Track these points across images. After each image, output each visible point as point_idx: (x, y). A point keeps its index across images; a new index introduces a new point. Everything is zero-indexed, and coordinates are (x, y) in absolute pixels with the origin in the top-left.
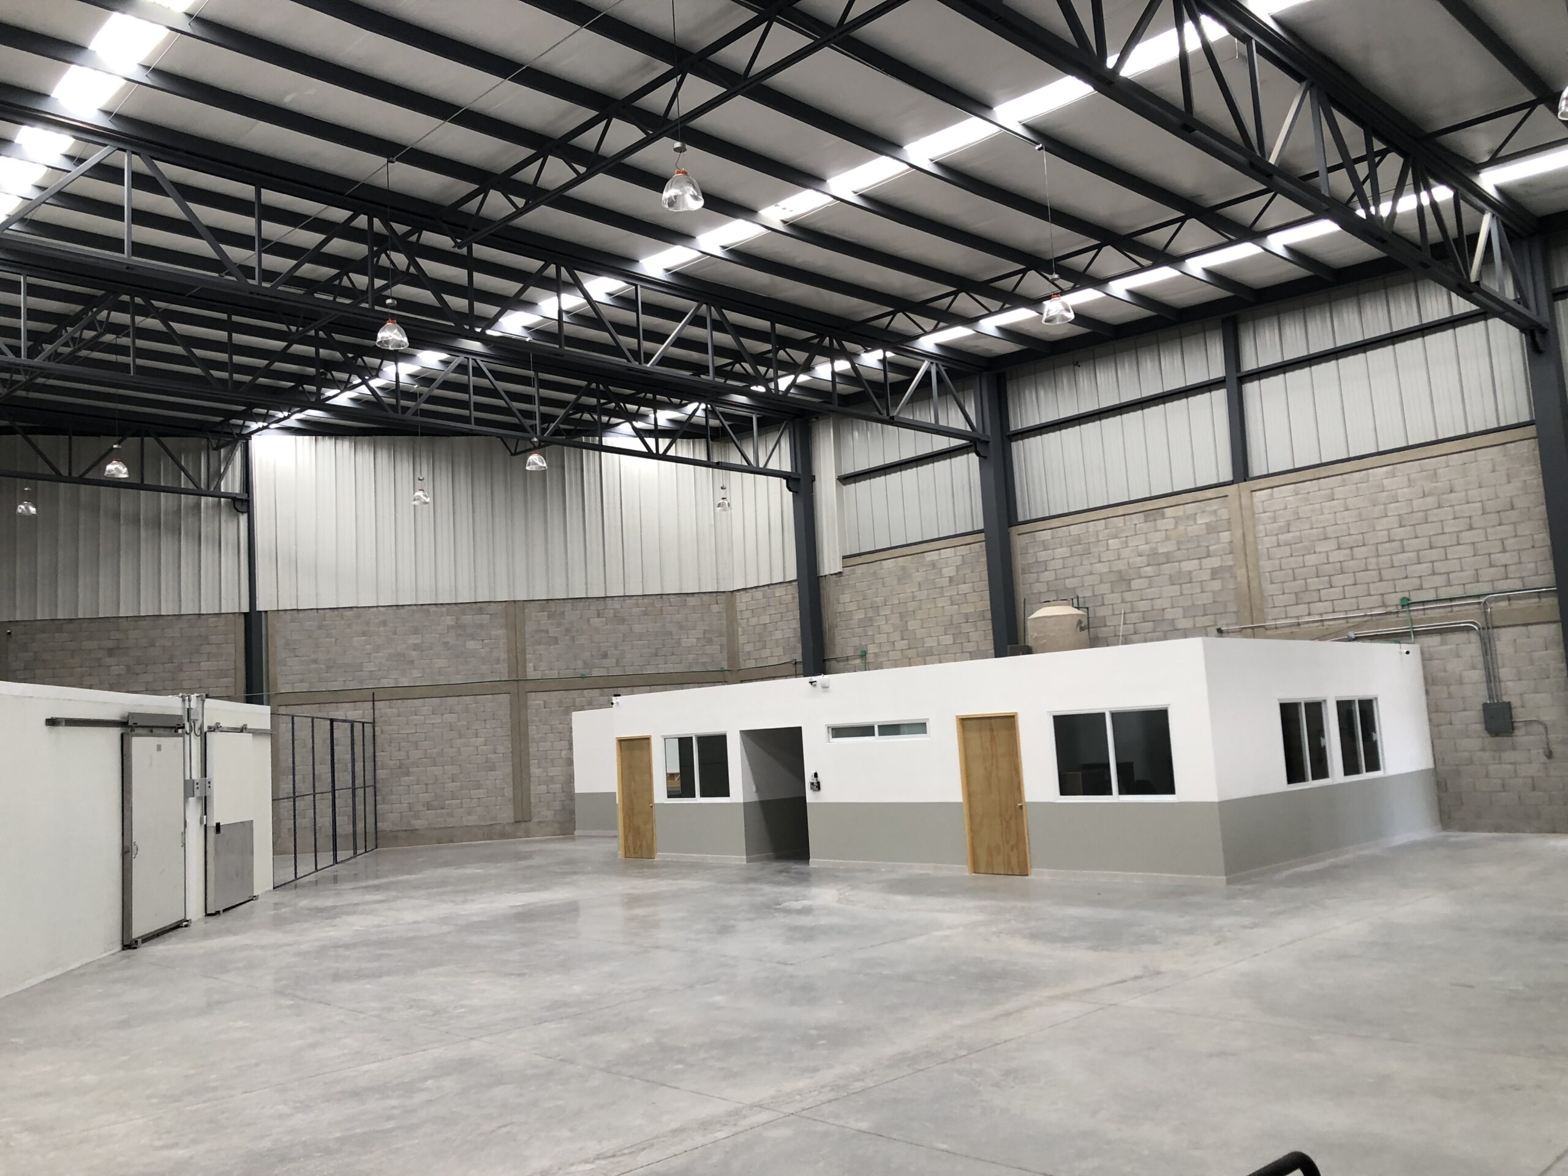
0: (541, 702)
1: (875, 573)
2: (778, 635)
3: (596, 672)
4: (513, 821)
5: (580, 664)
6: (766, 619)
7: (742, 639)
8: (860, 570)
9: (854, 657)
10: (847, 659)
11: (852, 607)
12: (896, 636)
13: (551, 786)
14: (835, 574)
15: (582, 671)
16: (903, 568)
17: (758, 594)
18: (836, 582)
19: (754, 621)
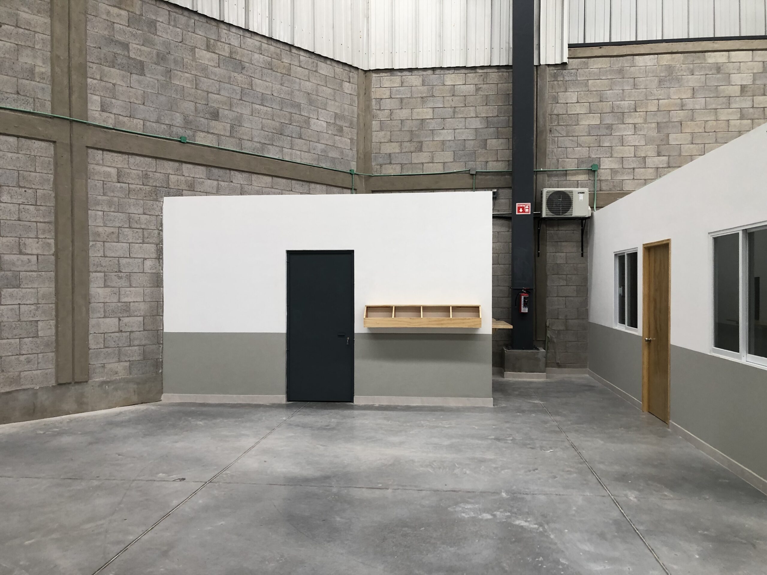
0: (114, 171)
1: (621, 71)
2: (447, 135)
3: (201, 139)
4: (53, 382)
5: (178, 120)
6: (426, 113)
7: (378, 136)
8: (596, 65)
9: (576, 172)
10: (565, 173)
11: (579, 109)
12: (650, 151)
13: (126, 320)
14: (556, 65)
15: (181, 132)
16: (670, 69)
17: (414, 80)
18: (555, 76)
19: (404, 114)
